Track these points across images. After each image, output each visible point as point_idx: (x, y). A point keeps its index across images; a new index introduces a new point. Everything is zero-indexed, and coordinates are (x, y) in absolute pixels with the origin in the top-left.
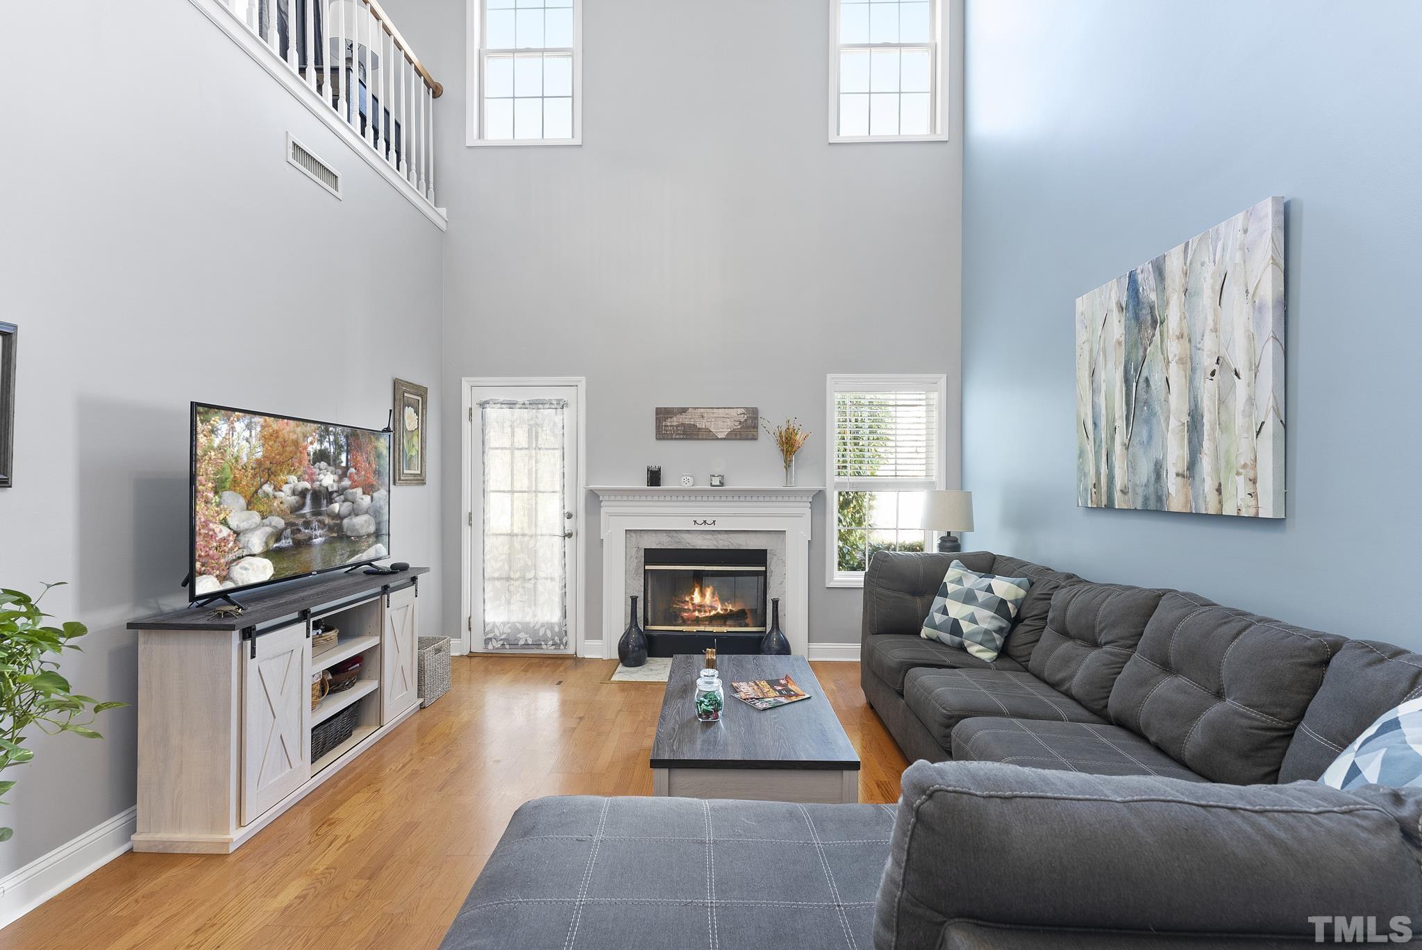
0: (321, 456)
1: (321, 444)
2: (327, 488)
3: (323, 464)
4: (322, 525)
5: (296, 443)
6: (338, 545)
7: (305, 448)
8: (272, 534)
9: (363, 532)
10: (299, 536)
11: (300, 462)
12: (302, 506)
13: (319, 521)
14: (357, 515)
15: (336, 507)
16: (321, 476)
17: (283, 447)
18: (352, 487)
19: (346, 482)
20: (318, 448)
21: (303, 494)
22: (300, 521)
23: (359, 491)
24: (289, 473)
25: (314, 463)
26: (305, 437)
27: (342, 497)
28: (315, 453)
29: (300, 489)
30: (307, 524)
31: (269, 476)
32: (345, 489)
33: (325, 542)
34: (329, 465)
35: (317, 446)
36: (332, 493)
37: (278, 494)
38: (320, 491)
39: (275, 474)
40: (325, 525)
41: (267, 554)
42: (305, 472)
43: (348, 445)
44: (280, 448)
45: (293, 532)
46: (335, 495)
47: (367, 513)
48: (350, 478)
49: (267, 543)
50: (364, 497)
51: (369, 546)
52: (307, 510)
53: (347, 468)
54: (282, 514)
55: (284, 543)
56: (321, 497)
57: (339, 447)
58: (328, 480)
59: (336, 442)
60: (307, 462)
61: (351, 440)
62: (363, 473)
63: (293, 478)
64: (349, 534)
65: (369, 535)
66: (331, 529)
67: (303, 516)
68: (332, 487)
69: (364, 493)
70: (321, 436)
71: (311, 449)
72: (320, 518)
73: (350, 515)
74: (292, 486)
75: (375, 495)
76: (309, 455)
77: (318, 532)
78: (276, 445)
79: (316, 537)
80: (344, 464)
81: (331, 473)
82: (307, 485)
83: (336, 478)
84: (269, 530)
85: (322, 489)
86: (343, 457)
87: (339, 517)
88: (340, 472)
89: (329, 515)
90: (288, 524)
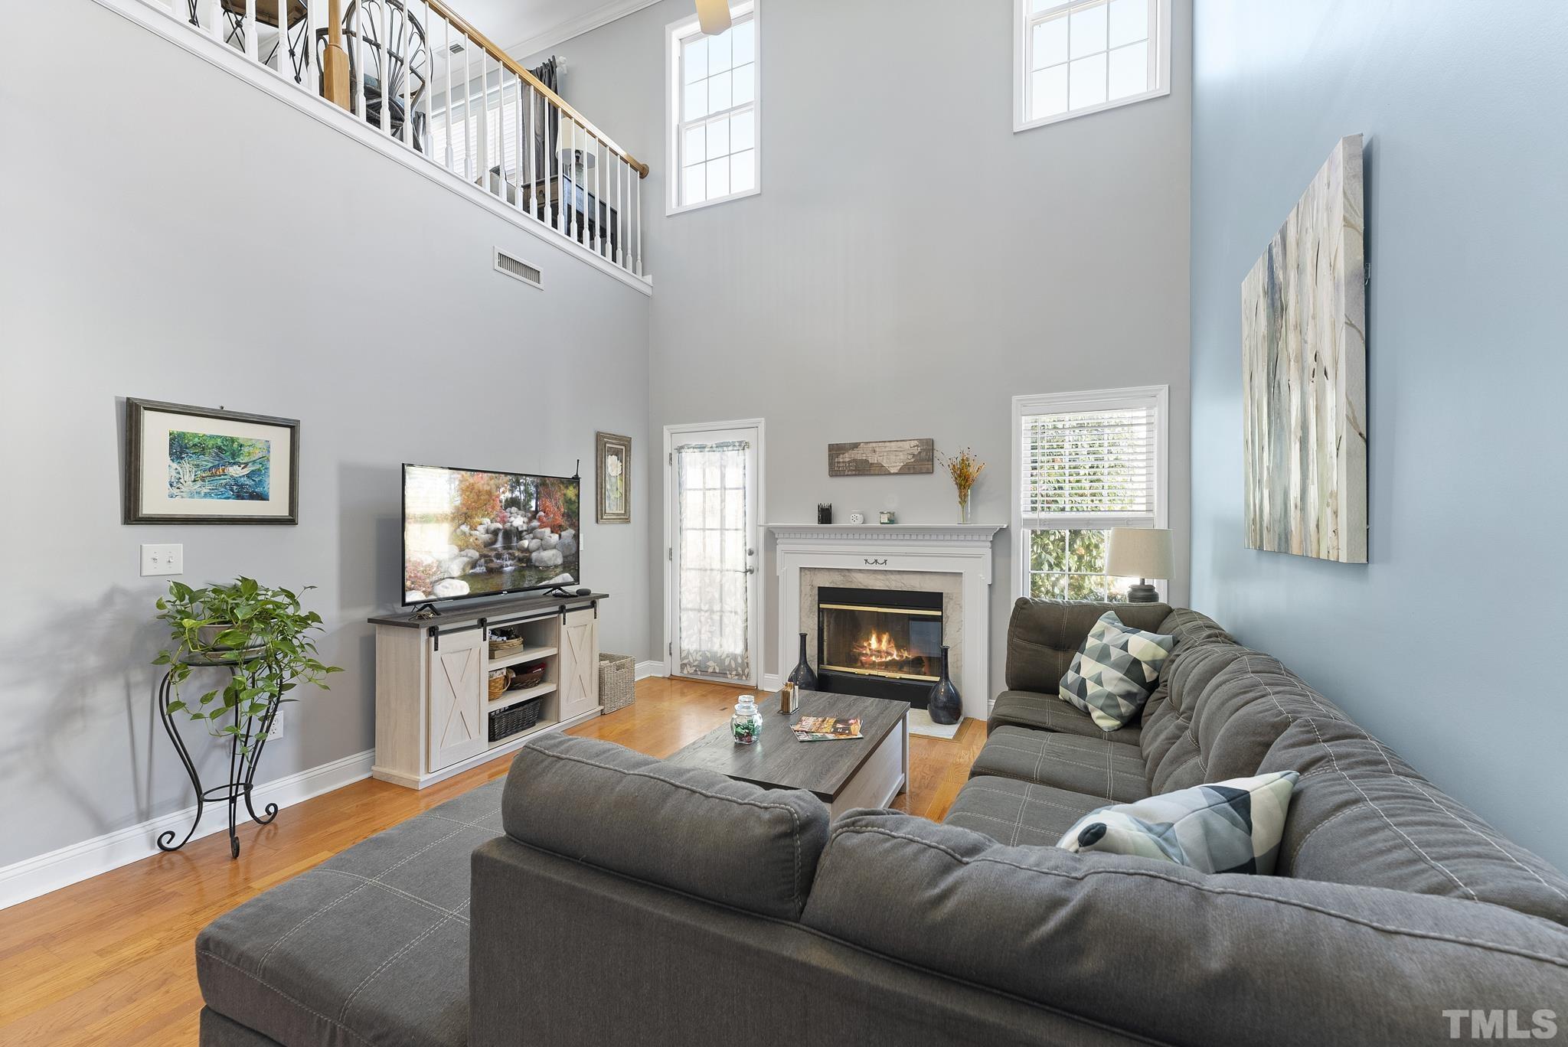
0: (513, 502)
1: (513, 493)
2: (517, 528)
3: (514, 509)
4: (512, 557)
5: (489, 493)
6: (527, 573)
7: (498, 497)
8: (468, 563)
9: (551, 563)
10: (491, 565)
11: (493, 508)
12: (495, 542)
13: (510, 554)
14: (545, 550)
15: (525, 543)
16: (512, 519)
17: (478, 496)
18: (540, 527)
19: (535, 523)
20: (510, 496)
21: (495, 532)
22: (493, 554)
23: (548, 530)
24: (483, 516)
25: (506, 509)
26: (498, 488)
27: (531, 535)
28: (506, 500)
29: (493, 529)
30: (499, 556)
31: (466, 518)
32: (534, 529)
33: (515, 570)
34: (520, 509)
35: (508, 495)
36: (522, 532)
37: (473, 532)
38: (511, 531)
39: (471, 517)
40: (515, 558)
41: (464, 577)
42: (497, 516)
43: (537, 493)
44: (476, 497)
45: (486, 562)
46: (524, 533)
47: (555, 548)
48: (539, 520)
49: (464, 570)
50: (552, 535)
51: (557, 575)
52: (499, 545)
53: (537, 512)
54: (476, 548)
55: (478, 570)
56: (511, 535)
57: (529, 495)
58: (518, 521)
59: (526, 491)
60: (499, 508)
61: (541, 489)
62: (552, 516)
63: (487, 520)
64: (537, 564)
65: (556, 566)
66: (520, 560)
67: (496, 549)
68: (522, 527)
69: (552, 532)
70: (512, 487)
71: (503, 497)
72: (510, 551)
73: (538, 549)
74: (486, 526)
75: (563, 533)
76: (501, 502)
77: (509, 563)
78: (471, 495)
79: (507, 566)
80: (533, 509)
81: (522, 516)
82: (500, 526)
83: (526, 520)
84: (466, 559)
85: (513, 528)
86: (533, 503)
87: (527, 550)
88: (530, 515)
89: (519, 550)
90: (482, 556)
